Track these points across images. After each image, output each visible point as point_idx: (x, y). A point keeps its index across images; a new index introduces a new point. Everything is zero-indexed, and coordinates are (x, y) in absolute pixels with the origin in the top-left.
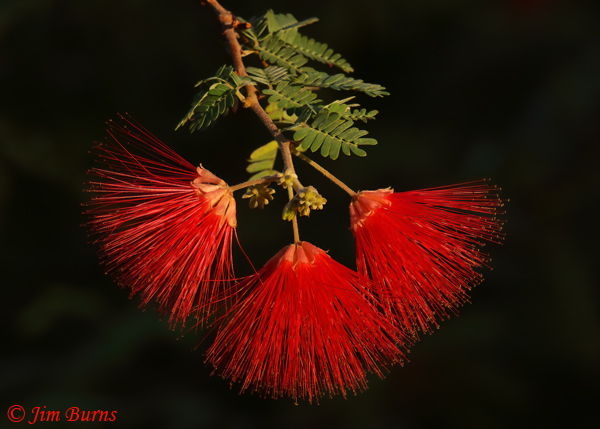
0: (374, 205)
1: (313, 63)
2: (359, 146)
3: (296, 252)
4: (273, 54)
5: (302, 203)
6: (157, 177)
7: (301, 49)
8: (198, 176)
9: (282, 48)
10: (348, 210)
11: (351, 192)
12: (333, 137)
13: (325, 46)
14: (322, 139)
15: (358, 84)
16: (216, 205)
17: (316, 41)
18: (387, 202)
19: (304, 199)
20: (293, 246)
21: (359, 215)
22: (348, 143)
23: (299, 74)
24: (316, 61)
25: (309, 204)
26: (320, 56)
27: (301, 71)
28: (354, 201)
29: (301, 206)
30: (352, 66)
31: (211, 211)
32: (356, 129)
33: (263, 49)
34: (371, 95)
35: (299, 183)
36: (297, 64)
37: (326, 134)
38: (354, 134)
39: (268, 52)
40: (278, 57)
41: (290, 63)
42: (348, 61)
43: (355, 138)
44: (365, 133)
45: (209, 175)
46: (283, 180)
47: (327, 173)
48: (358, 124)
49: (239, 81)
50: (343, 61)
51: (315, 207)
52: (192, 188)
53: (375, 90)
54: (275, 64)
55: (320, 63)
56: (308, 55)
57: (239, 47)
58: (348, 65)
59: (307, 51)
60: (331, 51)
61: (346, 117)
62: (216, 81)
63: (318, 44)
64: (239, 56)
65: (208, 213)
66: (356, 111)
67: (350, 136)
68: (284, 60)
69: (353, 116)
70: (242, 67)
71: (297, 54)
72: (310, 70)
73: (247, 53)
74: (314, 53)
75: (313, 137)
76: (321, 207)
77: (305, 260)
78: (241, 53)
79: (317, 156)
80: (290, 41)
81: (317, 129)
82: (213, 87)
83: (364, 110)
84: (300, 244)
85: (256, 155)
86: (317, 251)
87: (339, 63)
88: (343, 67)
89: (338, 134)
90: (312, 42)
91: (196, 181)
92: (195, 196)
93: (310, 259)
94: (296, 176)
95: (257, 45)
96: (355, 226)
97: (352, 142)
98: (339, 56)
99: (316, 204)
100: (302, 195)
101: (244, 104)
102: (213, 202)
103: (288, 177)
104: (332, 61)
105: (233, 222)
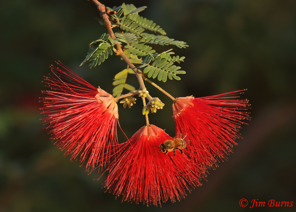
0: (185, 105)
1: (147, 31)
2: (177, 75)
3: (148, 130)
4: (127, 27)
5: (153, 106)
6: (78, 94)
7: (140, 23)
8: (98, 93)
9: (132, 23)
10: (172, 108)
11: (173, 98)
12: (164, 71)
13: (152, 22)
14: (158, 72)
15: (172, 41)
16: (108, 108)
17: (147, 19)
18: (191, 104)
19: (154, 104)
20: (146, 127)
21: (177, 111)
22: (171, 73)
23: (142, 37)
24: (148, 29)
25: (156, 107)
26: (149, 27)
27: (142, 35)
28: (174, 103)
29: (152, 108)
30: (165, 32)
31: (106, 111)
32: (175, 66)
33: (121, 24)
34: (179, 47)
35: (149, 96)
36: (140, 31)
37: (160, 69)
38: (174, 68)
39: (124, 25)
40: (130, 28)
41: (136, 31)
42: (163, 29)
43: (175, 71)
44: (180, 68)
45: (104, 92)
46: (141, 94)
47: (161, 89)
48: (176, 64)
49: (113, 42)
50: (161, 29)
51: (159, 108)
52: (96, 99)
53: (181, 44)
54: (129, 32)
55: (150, 31)
56: (144, 27)
57: (110, 23)
58: (164, 31)
59: (143, 24)
60: (155, 24)
61: (169, 60)
62: (101, 42)
63: (148, 20)
64: (111, 28)
65: (104, 112)
66: (174, 57)
67: (172, 70)
68: (133, 29)
69: (173, 60)
70: (113, 34)
71: (139, 26)
72: (146, 34)
73: (114, 26)
74: (146, 25)
75: (153, 71)
76: (162, 108)
77: (154, 135)
78: (111, 27)
79: (156, 81)
80: (135, 20)
81: (155, 66)
82: (100, 45)
83: (178, 57)
84: (150, 126)
85: (117, 76)
86: (159, 130)
87: (159, 31)
88: (161, 32)
89: (166, 69)
90: (145, 19)
91: (97, 95)
92: (97, 103)
93: (156, 134)
94: (147, 92)
95: (118, 22)
96: (176, 116)
97: (173, 73)
98: (159, 26)
99: (159, 107)
100: (153, 102)
101: (116, 53)
102: (107, 106)
103: (144, 93)
104: (156, 29)
105: (117, 116)
